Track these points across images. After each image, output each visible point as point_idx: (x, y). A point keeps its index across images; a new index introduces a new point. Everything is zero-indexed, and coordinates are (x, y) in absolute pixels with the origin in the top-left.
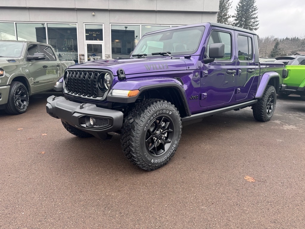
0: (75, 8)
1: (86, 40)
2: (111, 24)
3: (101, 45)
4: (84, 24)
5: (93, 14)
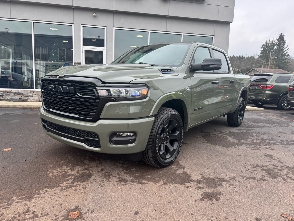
0: (73, 6)
1: (84, 45)
2: (114, 28)
3: (102, 52)
4: (82, 26)
5: (94, 14)
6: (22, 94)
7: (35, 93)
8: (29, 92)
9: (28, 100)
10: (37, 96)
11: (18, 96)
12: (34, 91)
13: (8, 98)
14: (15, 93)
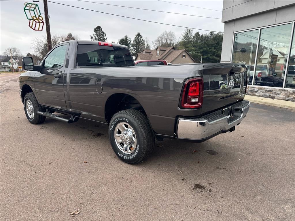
6: (272, 91)
7: (283, 92)
8: (278, 90)
9: (276, 98)
10: (284, 94)
11: (268, 93)
12: (282, 90)
13: (261, 94)
14: (266, 91)
